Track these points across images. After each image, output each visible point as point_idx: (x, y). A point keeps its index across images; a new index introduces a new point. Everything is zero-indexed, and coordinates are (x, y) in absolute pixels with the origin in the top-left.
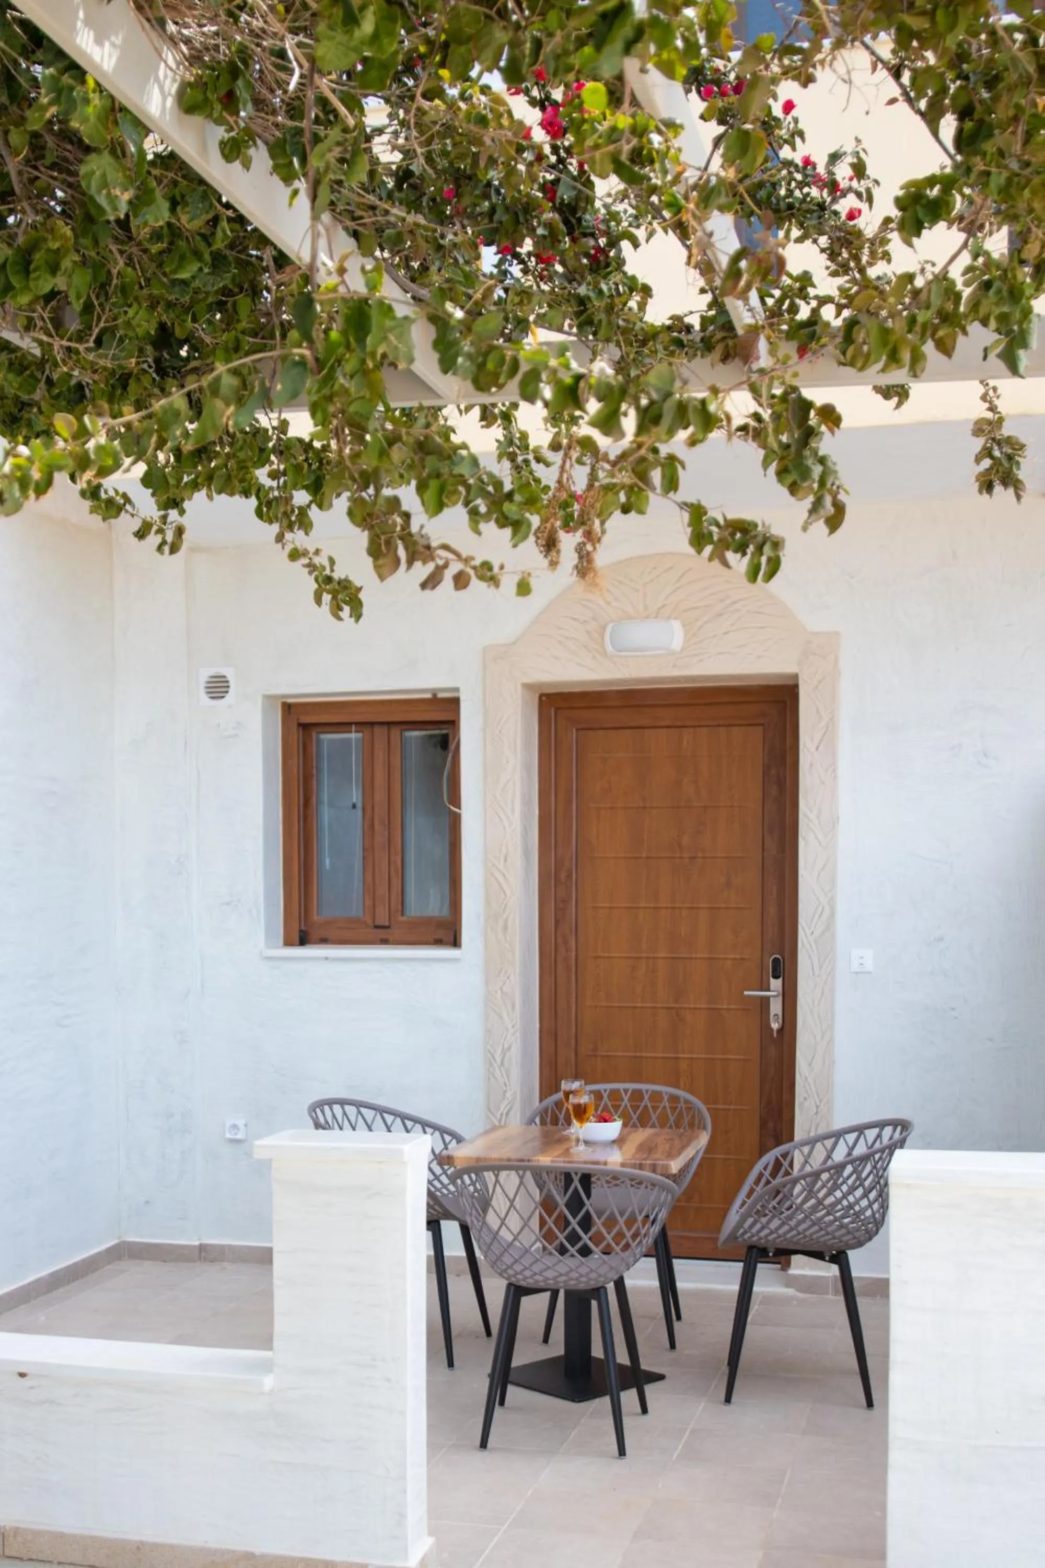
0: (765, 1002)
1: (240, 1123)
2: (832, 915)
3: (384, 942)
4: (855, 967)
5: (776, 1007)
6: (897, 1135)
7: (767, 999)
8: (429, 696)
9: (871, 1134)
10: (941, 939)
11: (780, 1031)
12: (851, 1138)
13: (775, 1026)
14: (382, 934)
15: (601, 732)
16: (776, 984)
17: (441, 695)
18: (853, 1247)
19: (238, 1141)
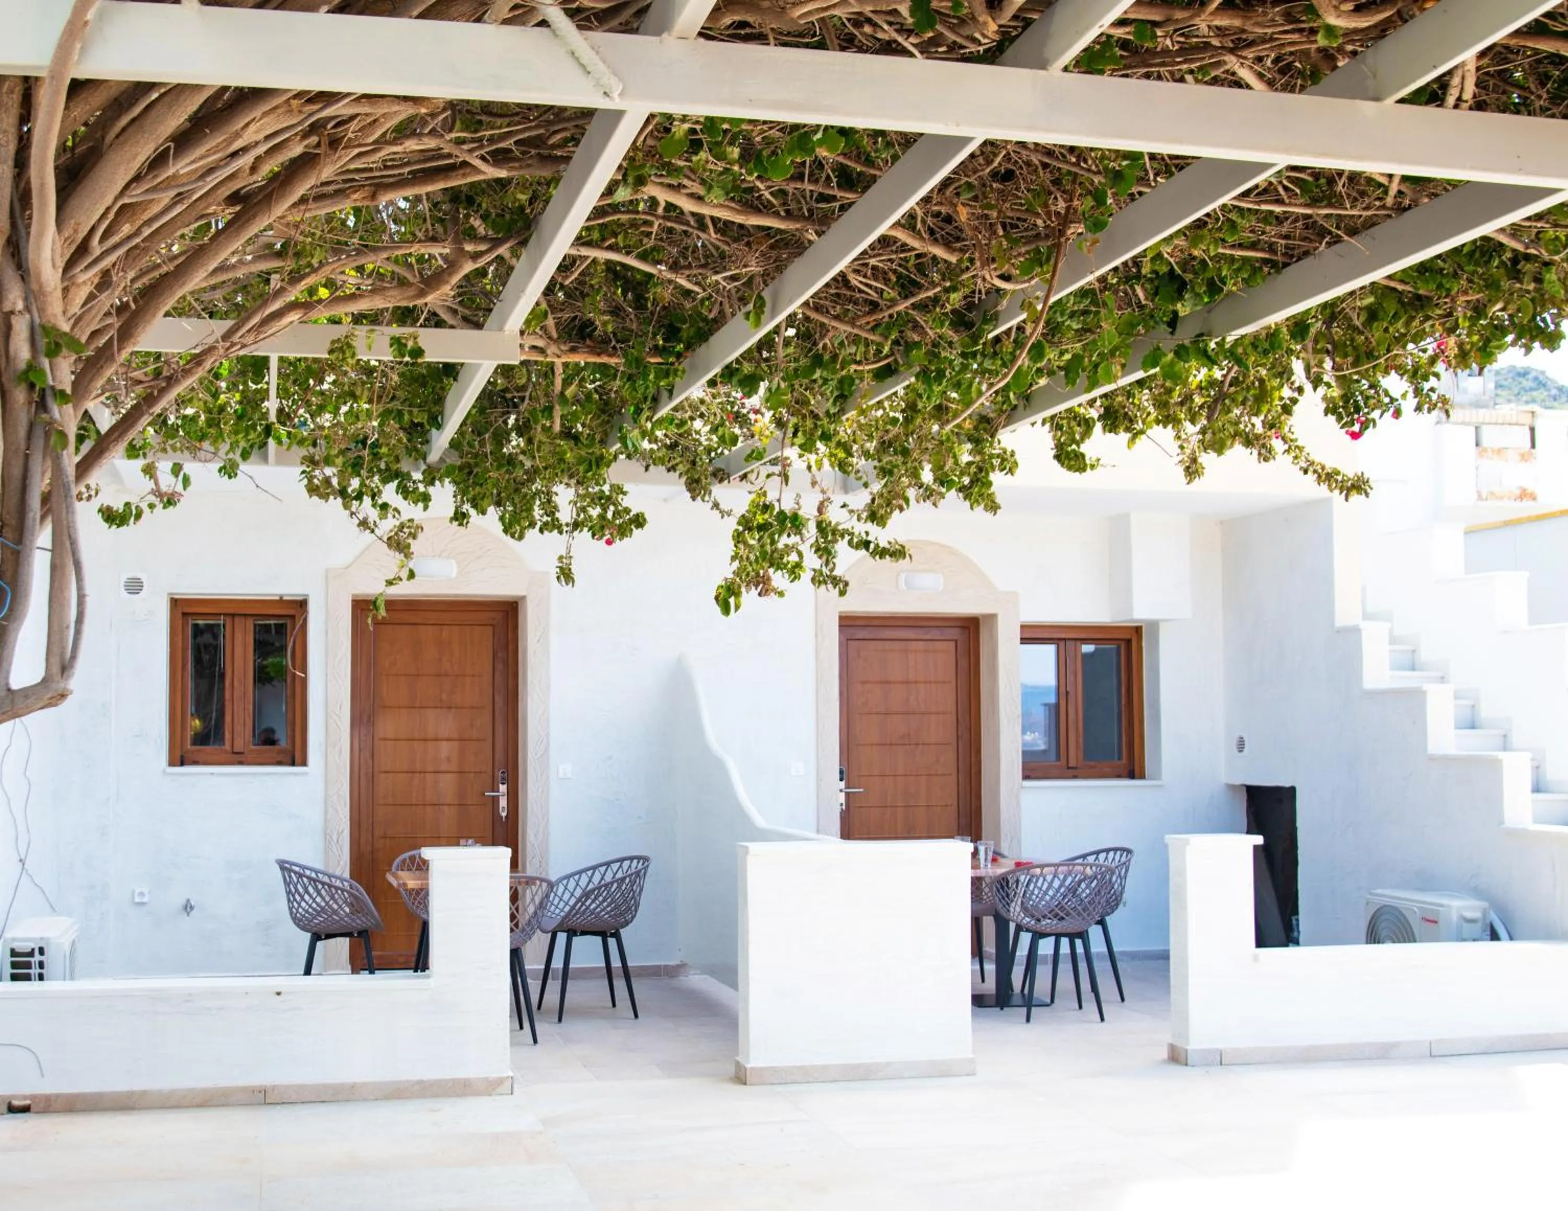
0: (495, 800)
1: (145, 890)
2: (548, 743)
3: (241, 763)
4: (561, 775)
5: (503, 802)
6: (640, 866)
7: (498, 797)
8: (277, 598)
9: (615, 866)
10: (611, 758)
11: (507, 817)
12: (603, 869)
13: (504, 814)
14: (238, 758)
15: (390, 627)
16: (503, 788)
17: (285, 598)
18: (623, 927)
19: (143, 904)
